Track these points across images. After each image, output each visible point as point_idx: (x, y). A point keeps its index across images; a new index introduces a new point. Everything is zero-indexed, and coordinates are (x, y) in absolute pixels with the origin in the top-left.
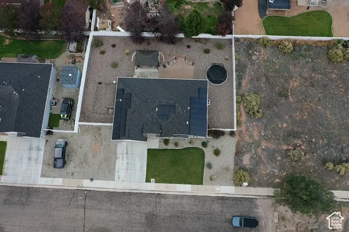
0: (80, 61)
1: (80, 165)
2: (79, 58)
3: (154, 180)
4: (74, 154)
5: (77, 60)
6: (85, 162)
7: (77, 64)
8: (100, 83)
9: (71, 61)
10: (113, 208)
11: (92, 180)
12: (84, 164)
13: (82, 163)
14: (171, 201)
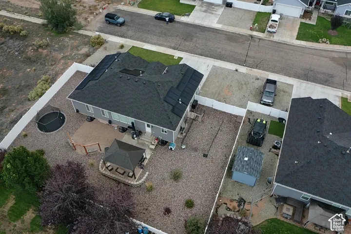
0: (232, 201)
1: (247, 83)
2: (231, 207)
3: (174, 58)
4: (254, 93)
5: (235, 204)
6: (242, 84)
7: (237, 198)
8: (205, 156)
9: (247, 207)
10: (219, 50)
11: (237, 70)
12: (243, 83)
13: (245, 84)
14: (165, 44)
